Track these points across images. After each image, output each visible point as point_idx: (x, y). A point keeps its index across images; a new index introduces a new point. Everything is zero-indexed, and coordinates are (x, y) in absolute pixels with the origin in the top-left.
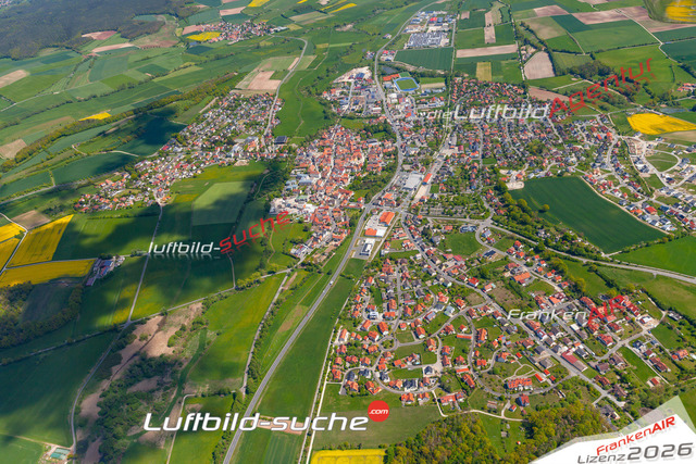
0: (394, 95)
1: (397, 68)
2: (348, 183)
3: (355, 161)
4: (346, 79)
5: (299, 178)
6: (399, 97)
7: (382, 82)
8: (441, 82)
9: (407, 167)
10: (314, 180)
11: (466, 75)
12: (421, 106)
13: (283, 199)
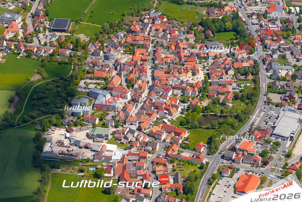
2: (176, 114)
3: (187, 78)
5: (93, 95)
10: (120, 104)
13: (66, 131)
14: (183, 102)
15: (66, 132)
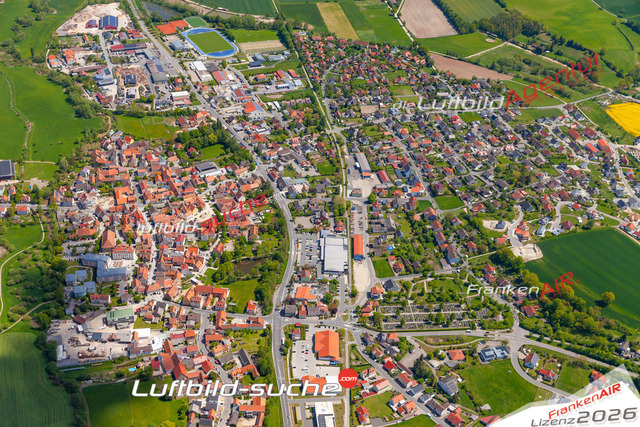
0: (200, 66)
1: (175, 8)
4: (81, 28)
6: (211, 69)
7: (161, 37)
8: (272, 39)
9: (306, 222)
11: (311, 27)
12: (261, 89)
13: (74, 321)
14: (203, 249)
15: (75, 324)
